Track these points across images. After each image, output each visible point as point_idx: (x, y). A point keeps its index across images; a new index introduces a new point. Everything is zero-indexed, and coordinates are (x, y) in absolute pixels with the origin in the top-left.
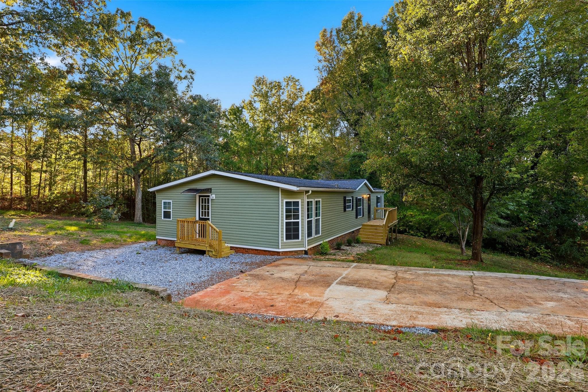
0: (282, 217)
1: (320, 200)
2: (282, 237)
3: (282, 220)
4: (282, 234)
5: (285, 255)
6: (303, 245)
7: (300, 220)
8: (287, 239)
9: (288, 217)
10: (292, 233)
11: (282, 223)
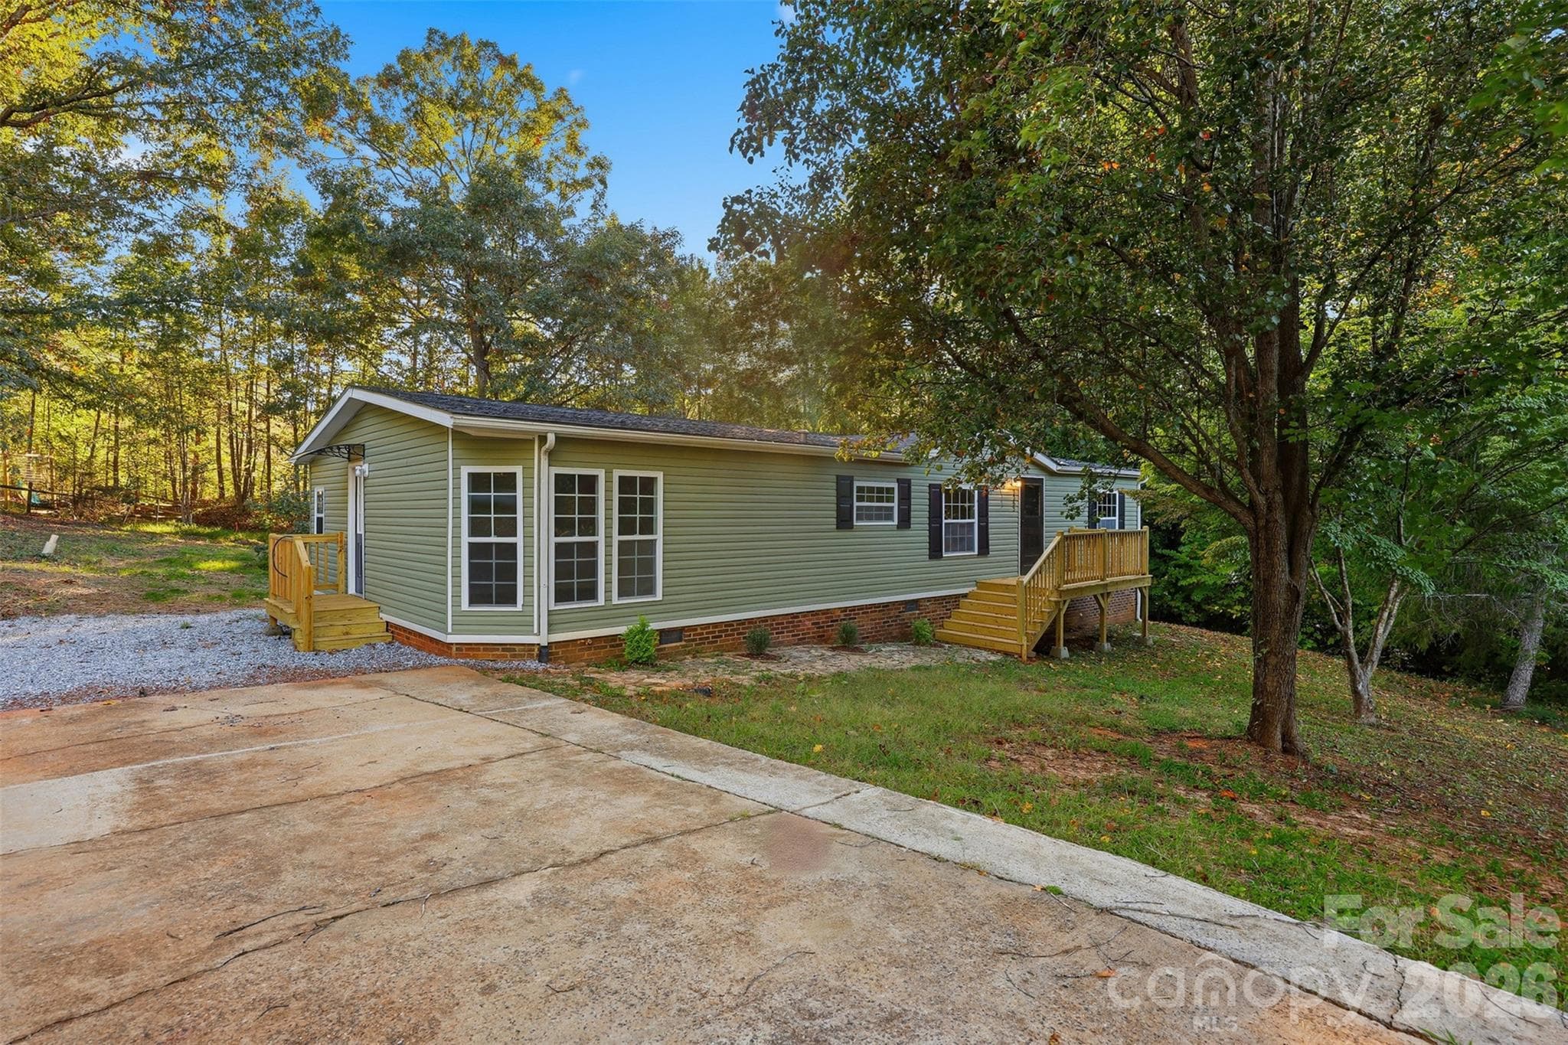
0: (457, 526)
1: (660, 476)
2: (457, 596)
3: (457, 537)
4: (457, 585)
5: (468, 656)
6: (526, 626)
7: (519, 540)
8: (473, 601)
9: (477, 528)
10: (494, 583)
11: (457, 546)
